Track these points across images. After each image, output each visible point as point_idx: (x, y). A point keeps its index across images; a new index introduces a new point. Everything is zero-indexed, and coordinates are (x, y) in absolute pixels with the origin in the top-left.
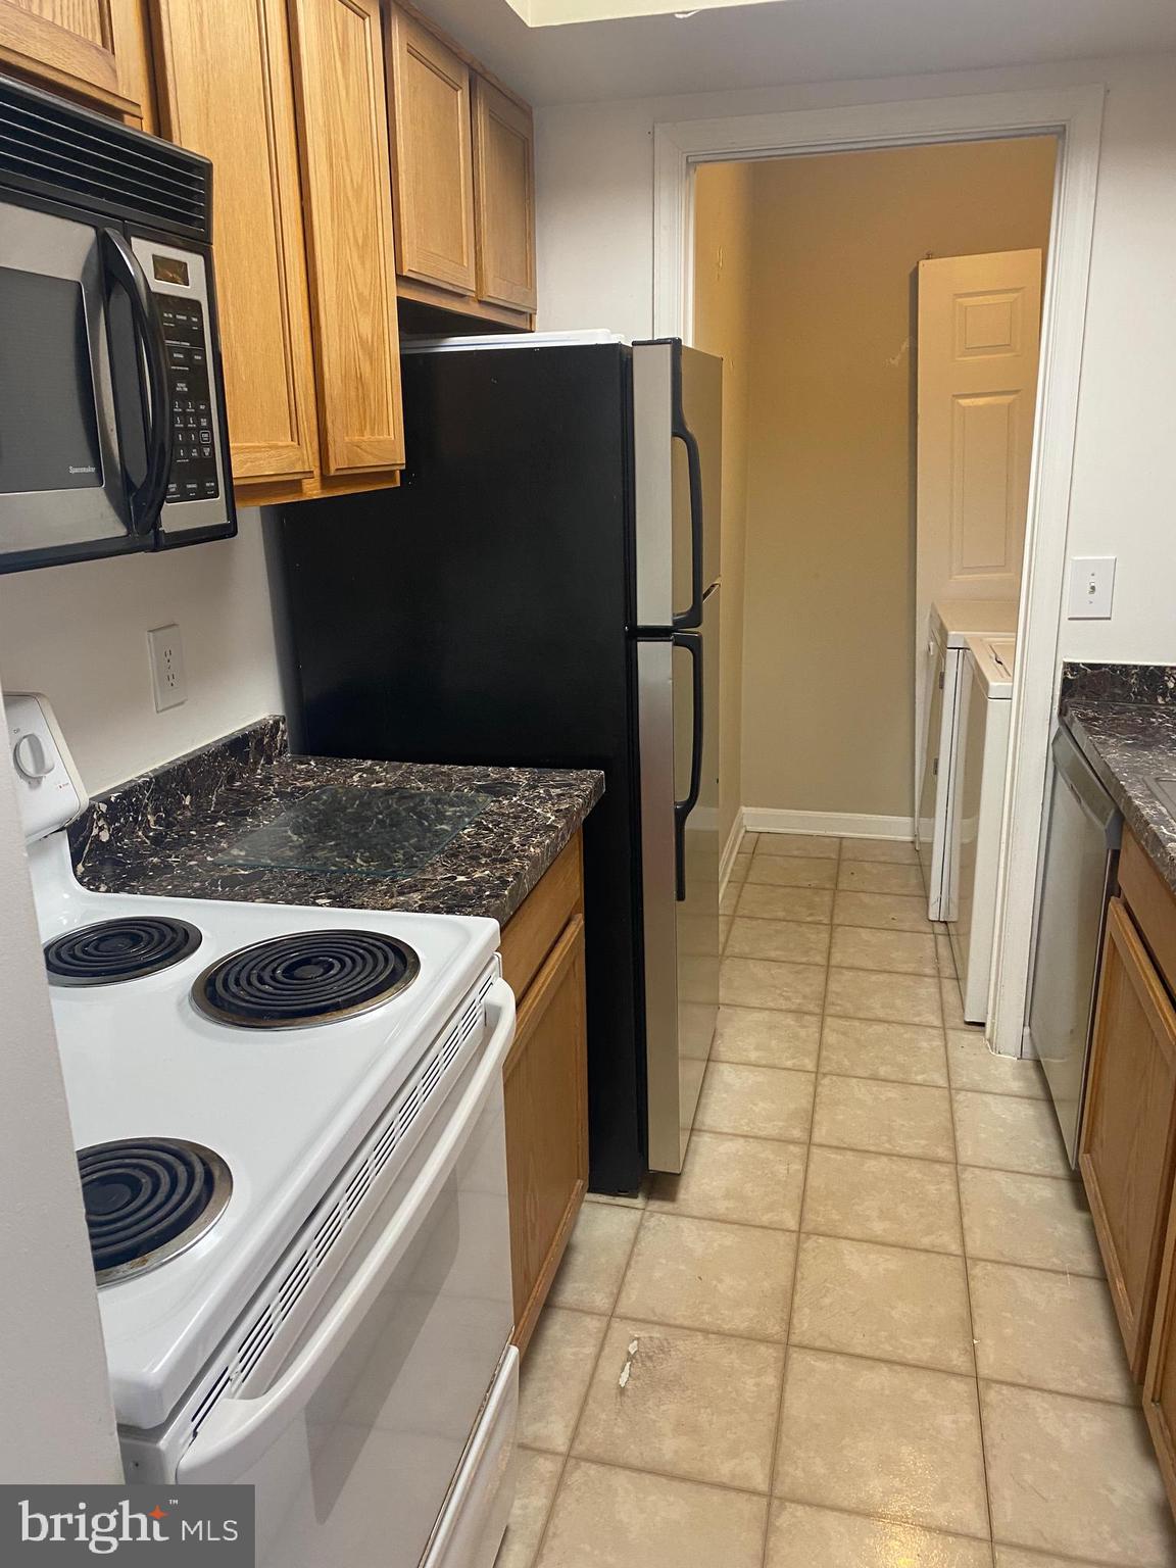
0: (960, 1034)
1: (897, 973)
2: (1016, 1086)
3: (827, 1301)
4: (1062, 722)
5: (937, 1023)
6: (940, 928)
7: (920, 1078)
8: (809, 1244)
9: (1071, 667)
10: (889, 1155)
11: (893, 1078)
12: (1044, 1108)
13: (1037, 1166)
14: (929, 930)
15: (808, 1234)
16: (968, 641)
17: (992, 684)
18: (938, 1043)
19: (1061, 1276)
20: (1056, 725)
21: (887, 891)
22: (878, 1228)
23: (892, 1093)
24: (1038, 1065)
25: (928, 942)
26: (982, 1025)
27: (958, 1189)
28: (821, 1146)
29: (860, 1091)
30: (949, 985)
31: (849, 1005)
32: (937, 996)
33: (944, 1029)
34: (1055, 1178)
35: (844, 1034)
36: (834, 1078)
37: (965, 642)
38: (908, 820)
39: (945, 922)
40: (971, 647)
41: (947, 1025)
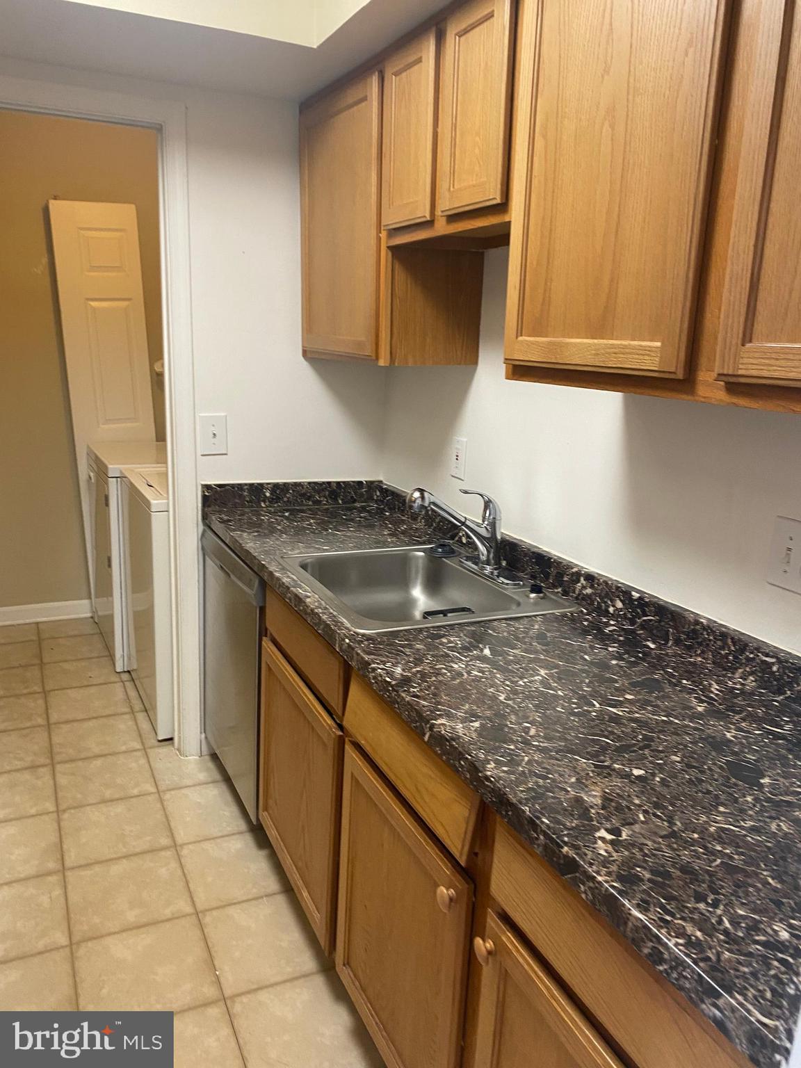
0: (157, 750)
1: (102, 717)
2: (202, 776)
3: (104, 991)
4: (205, 524)
5: (139, 746)
6: (125, 677)
7: (136, 792)
8: (81, 952)
9: (207, 487)
10: (126, 857)
11: (117, 796)
12: (223, 787)
13: (229, 829)
14: (117, 680)
15: (79, 943)
16: (124, 471)
17: (153, 502)
18: (143, 761)
19: (260, 900)
20: (201, 527)
21: (81, 657)
22: (131, 916)
23: (119, 809)
24: (214, 757)
25: (118, 688)
26: (171, 739)
27: (181, 864)
28: (73, 868)
29: (94, 814)
30: (141, 717)
31: (71, 751)
32: (135, 727)
33: (145, 749)
34: (240, 833)
35: (73, 774)
36: (72, 811)
37: (121, 472)
38: (86, 602)
39: (129, 672)
40: (127, 475)
41: (146, 746)
